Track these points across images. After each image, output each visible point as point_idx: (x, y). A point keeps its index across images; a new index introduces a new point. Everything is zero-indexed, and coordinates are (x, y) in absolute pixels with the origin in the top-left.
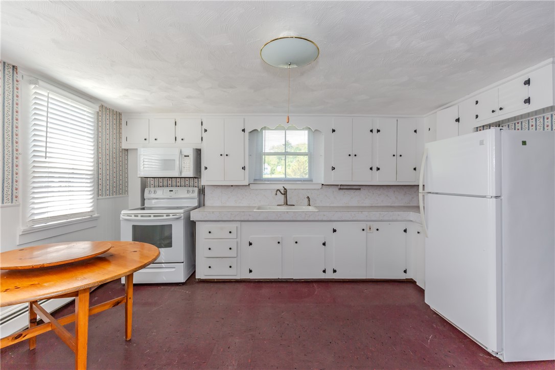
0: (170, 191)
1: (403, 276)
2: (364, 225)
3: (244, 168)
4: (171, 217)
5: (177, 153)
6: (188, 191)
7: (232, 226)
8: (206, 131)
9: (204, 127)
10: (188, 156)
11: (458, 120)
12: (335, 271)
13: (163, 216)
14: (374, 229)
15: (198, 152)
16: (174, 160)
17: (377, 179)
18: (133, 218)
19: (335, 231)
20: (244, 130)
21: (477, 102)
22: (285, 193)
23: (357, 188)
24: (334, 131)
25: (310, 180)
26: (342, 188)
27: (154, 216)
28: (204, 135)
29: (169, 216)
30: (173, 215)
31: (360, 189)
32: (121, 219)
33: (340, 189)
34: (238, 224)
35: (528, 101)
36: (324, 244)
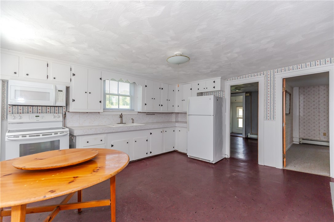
0: (36, 116)
1: (172, 150)
2: (161, 130)
3: (100, 102)
4: (59, 134)
5: (53, 87)
6: (55, 117)
7: (102, 137)
8: (74, 75)
9: (73, 72)
10: (62, 91)
11: (191, 89)
12: (151, 152)
13: (52, 134)
14: (165, 131)
15: (68, 88)
16: (49, 93)
17: (161, 110)
18: (21, 138)
19: (151, 134)
20: (101, 79)
21: (198, 84)
22: (121, 116)
23: (153, 114)
24: (146, 86)
25: (132, 110)
26: (148, 114)
27: (43, 135)
28: (73, 78)
29: (57, 134)
30: (60, 133)
31: (154, 114)
32: (6, 140)
33: (147, 114)
34: (105, 135)
35: (214, 87)
36: (147, 141)
